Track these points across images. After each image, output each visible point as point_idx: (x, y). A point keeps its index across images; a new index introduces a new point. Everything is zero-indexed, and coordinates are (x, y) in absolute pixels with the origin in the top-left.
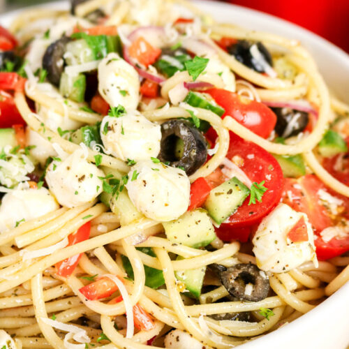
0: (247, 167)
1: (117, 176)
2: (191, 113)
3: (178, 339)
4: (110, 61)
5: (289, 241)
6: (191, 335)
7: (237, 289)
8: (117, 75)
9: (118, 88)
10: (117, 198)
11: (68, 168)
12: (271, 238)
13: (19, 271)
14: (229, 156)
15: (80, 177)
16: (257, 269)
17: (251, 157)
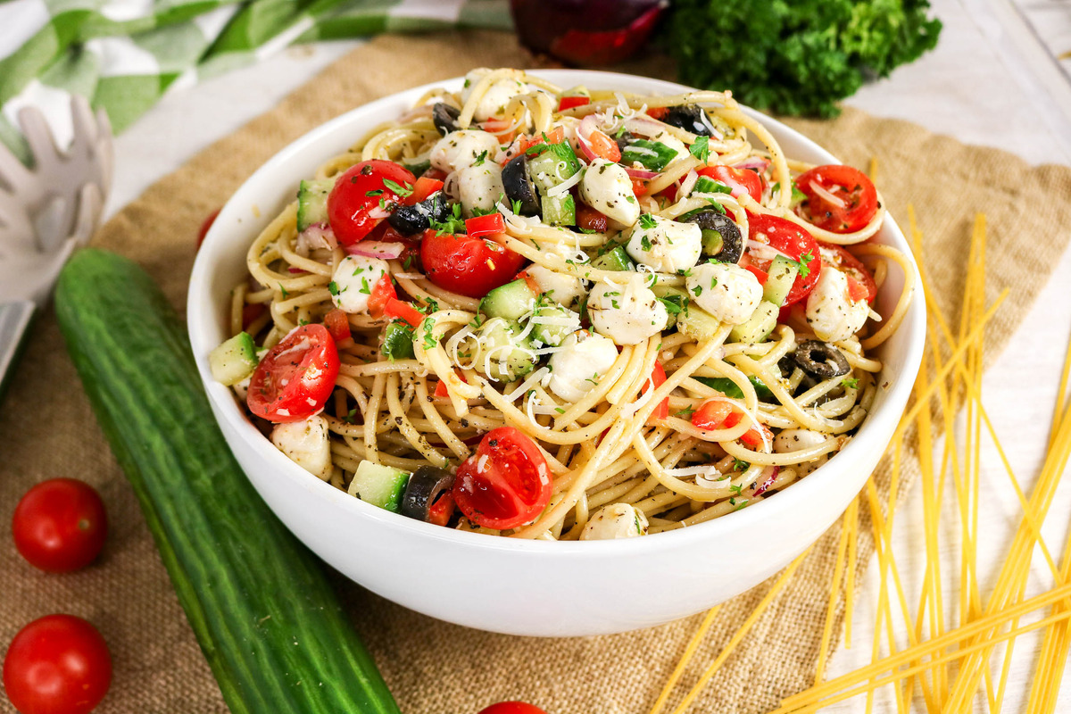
0: (774, 241)
1: (674, 292)
2: (711, 200)
3: (796, 438)
4: (603, 169)
5: (852, 302)
6: (808, 429)
7: (823, 368)
8: (619, 181)
9: (624, 195)
10: (687, 316)
11: (633, 299)
12: (833, 306)
13: (624, 430)
14: (752, 236)
15: (649, 305)
16: (821, 343)
17: (772, 230)
